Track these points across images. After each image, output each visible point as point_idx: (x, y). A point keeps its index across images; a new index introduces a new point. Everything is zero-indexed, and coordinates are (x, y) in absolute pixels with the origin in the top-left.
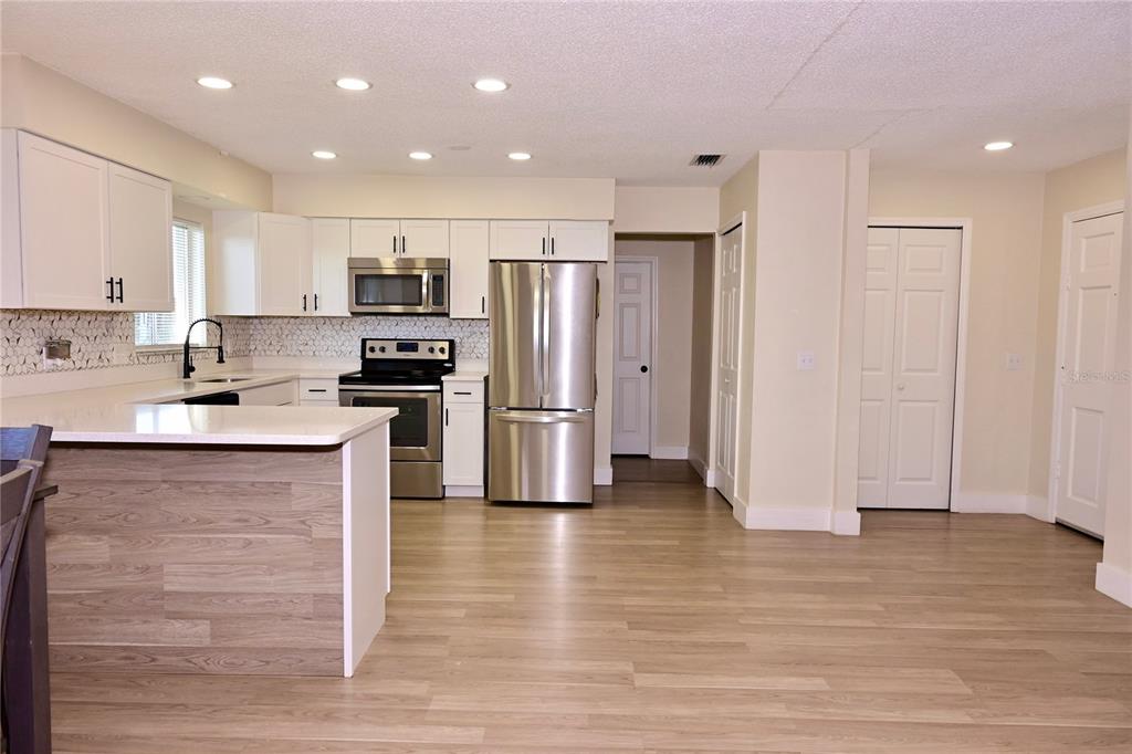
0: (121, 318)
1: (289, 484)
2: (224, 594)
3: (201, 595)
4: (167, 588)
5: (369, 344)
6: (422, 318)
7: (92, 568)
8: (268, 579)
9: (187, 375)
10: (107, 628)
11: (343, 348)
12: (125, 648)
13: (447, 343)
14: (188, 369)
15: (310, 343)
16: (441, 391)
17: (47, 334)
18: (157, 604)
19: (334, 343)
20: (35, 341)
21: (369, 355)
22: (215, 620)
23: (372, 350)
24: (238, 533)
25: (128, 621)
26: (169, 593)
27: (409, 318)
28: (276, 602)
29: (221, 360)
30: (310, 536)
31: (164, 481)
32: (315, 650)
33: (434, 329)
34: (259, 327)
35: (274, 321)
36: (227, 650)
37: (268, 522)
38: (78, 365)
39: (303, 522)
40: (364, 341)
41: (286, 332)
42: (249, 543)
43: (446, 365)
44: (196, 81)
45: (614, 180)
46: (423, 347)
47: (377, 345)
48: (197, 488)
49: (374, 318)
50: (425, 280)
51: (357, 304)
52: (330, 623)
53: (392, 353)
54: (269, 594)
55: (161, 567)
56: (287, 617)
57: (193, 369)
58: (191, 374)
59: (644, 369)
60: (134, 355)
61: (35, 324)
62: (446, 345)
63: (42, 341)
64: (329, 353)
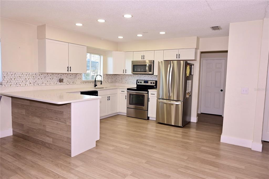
0: (79, 75)
1: (63, 112)
2: (54, 134)
3: (51, 133)
4: (47, 130)
5: (138, 81)
6: (150, 75)
7: (38, 124)
8: (60, 132)
9: (95, 87)
10: (39, 136)
11: (134, 82)
12: (42, 141)
13: (155, 81)
14: (95, 85)
15: (127, 80)
16: (148, 93)
17: (60, 78)
18: (45, 133)
19: (132, 81)
20: (57, 79)
21: (138, 84)
22: (53, 138)
23: (139, 82)
24: (56, 121)
25: (42, 135)
26: (47, 131)
27: (147, 75)
28: (61, 137)
29: (101, 84)
30: (66, 124)
31: (46, 108)
32: (67, 150)
33: (153, 78)
34: (118, 77)
35: (121, 75)
36: (55, 145)
37: (60, 120)
38: (67, 84)
39: (65, 121)
40: (137, 80)
41: (123, 78)
42: (57, 123)
43: (154, 87)
44: (75, 24)
45: (196, 37)
46: (149, 82)
47: (140, 81)
48: (50, 110)
49: (140, 75)
50: (147, 66)
51: (133, 72)
52: (69, 144)
53: (143, 84)
54: (60, 135)
55: (46, 126)
56: (63, 141)
57: (97, 85)
58: (96, 86)
59: (222, 90)
60: (82, 82)
61: (57, 76)
62: (155, 82)
63: (58, 79)
64: (131, 83)
